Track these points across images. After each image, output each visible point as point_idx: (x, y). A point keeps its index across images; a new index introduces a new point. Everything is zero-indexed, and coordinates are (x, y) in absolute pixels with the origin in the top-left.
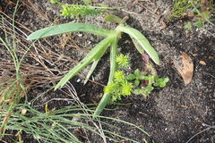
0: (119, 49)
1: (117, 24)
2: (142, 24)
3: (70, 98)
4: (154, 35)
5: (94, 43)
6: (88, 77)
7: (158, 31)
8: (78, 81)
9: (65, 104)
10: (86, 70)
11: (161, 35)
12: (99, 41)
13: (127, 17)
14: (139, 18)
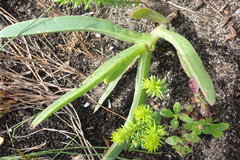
0: (156, 64)
1: (157, 24)
2: (197, 27)
3: (71, 130)
4: (215, 46)
5: (117, 49)
6: (101, 101)
7: (222, 41)
8: (86, 105)
9: (62, 138)
10: (100, 90)
11: (225, 48)
12: (126, 47)
13: (174, 15)
14: (194, 17)
